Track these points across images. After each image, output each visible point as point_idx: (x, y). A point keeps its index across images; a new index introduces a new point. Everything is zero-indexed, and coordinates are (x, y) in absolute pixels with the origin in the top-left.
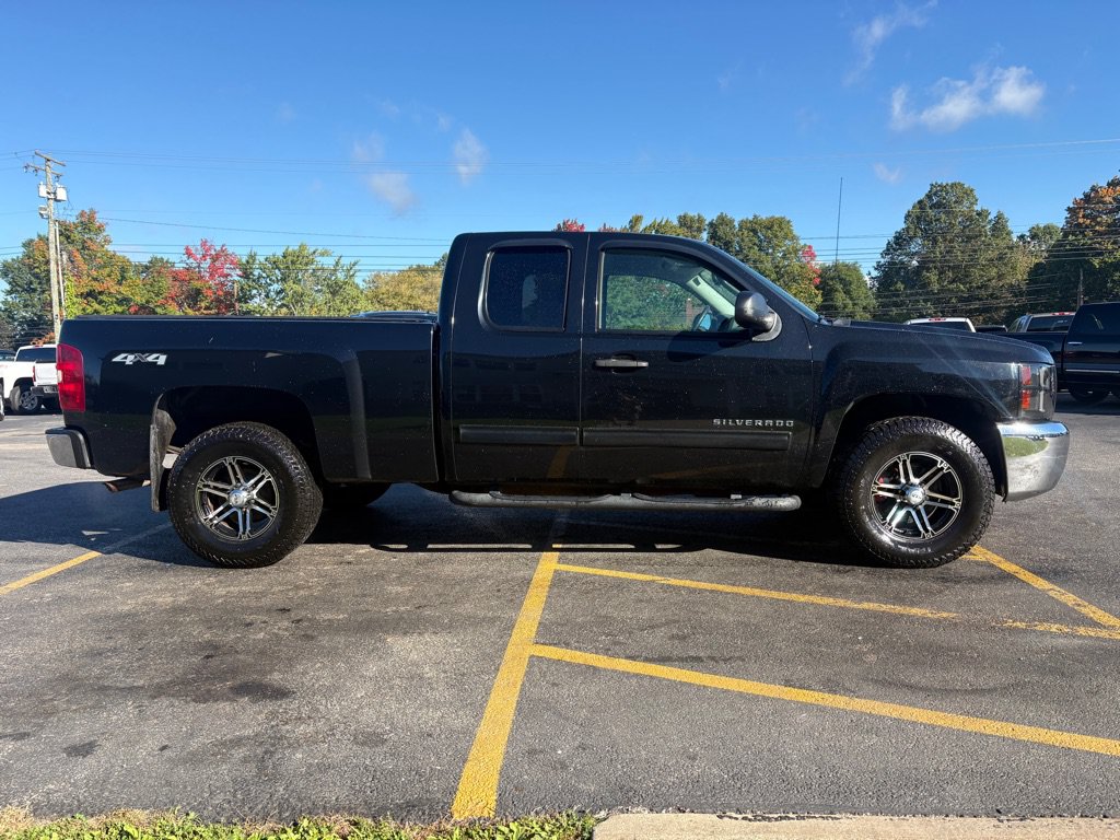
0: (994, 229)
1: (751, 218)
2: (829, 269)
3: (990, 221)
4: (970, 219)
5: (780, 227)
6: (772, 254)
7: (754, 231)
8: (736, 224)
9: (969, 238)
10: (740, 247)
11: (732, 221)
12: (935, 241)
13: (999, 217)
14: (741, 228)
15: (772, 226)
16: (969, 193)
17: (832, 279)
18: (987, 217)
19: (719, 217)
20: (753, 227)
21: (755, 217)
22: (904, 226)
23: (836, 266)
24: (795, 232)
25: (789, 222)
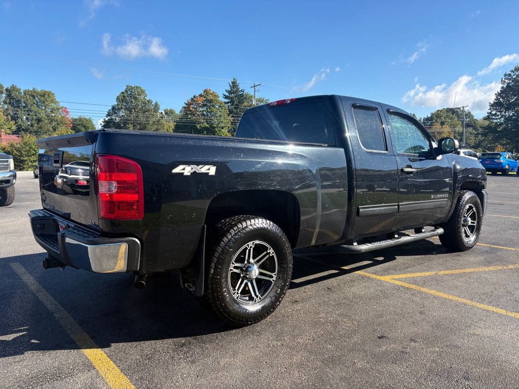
0: (154, 109)
1: (31, 89)
2: (76, 120)
3: (153, 105)
4: (144, 103)
5: (48, 96)
6: (44, 110)
7: (34, 97)
8: (22, 91)
9: (145, 112)
10: (26, 104)
11: (19, 90)
12: (131, 111)
13: (156, 104)
14: (25, 94)
15: (45, 95)
16: (143, 92)
17: (79, 125)
18: (151, 103)
19: (12, 86)
20: (33, 94)
21: (34, 89)
22: (116, 103)
23: (80, 120)
24: (57, 100)
25: (53, 94)
